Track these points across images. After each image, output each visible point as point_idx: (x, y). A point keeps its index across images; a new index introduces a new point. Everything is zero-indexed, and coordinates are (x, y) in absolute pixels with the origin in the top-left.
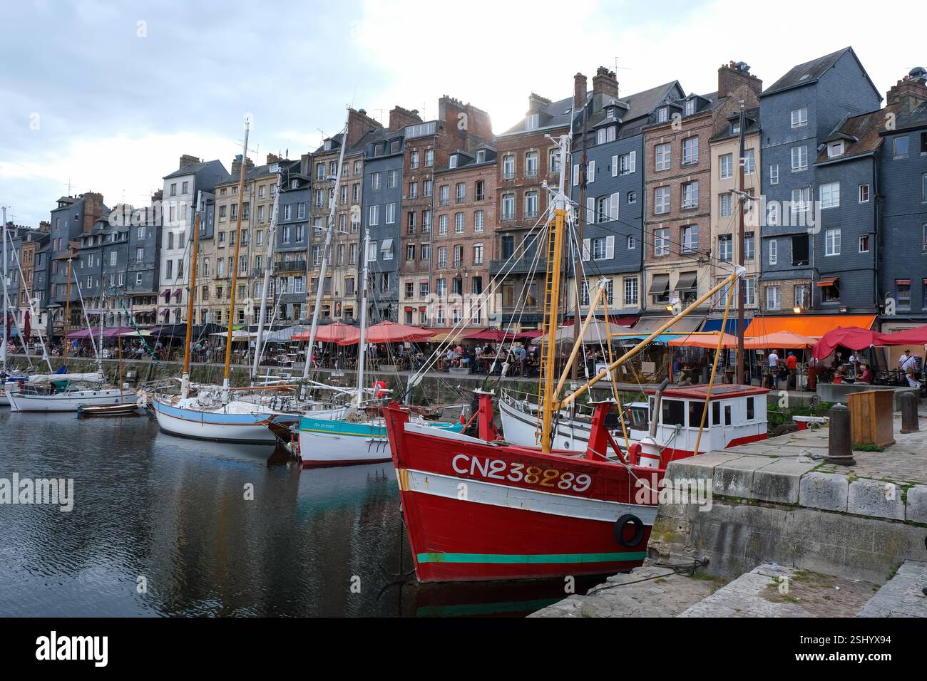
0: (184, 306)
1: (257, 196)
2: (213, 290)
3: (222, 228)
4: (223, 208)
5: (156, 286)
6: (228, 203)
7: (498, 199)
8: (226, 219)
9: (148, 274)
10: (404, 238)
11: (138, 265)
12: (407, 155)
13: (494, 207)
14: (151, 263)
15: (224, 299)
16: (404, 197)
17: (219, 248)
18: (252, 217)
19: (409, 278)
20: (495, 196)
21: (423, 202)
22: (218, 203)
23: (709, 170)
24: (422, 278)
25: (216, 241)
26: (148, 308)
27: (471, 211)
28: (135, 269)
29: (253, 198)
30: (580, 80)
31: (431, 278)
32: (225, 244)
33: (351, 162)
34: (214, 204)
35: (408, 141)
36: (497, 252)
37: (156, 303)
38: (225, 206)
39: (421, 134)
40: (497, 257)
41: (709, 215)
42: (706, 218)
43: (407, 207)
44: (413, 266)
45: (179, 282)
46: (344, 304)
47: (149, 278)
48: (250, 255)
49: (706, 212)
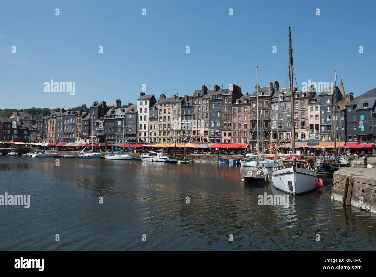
0: (147, 137)
1: (173, 107)
2: (158, 133)
3: (161, 115)
4: (161, 110)
5: (137, 131)
6: (163, 109)
7: (251, 112)
8: (162, 113)
9: (134, 128)
10: (223, 121)
11: (130, 125)
12: (223, 99)
13: (250, 114)
14: (135, 125)
15: (162, 136)
16: (223, 110)
17: (160, 121)
18: (172, 113)
19: (225, 131)
20: (250, 111)
21: (228, 112)
22: (159, 109)
23: (308, 110)
24: (229, 131)
25: (159, 119)
26: (134, 138)
27: (243, 115)
28: (128, 126)
29: (172, 108)
30: (271, 84)
31: (232, 132)
32: (162, 120)
33: (205, 100)
34: (158, 109)
35: (223, 96)
36: (251, 126)
37: (136, 136)
38: (162, 109)
39: (227, 94)
40: (251, 127)
41: (308, 120)
42: (307, 121)
43: (223, 113)
44: (226, 128)
45: (145, 130)
46: (204, 138)
47: (134, 129)
48: (171, 123)
49: (307, 119)
